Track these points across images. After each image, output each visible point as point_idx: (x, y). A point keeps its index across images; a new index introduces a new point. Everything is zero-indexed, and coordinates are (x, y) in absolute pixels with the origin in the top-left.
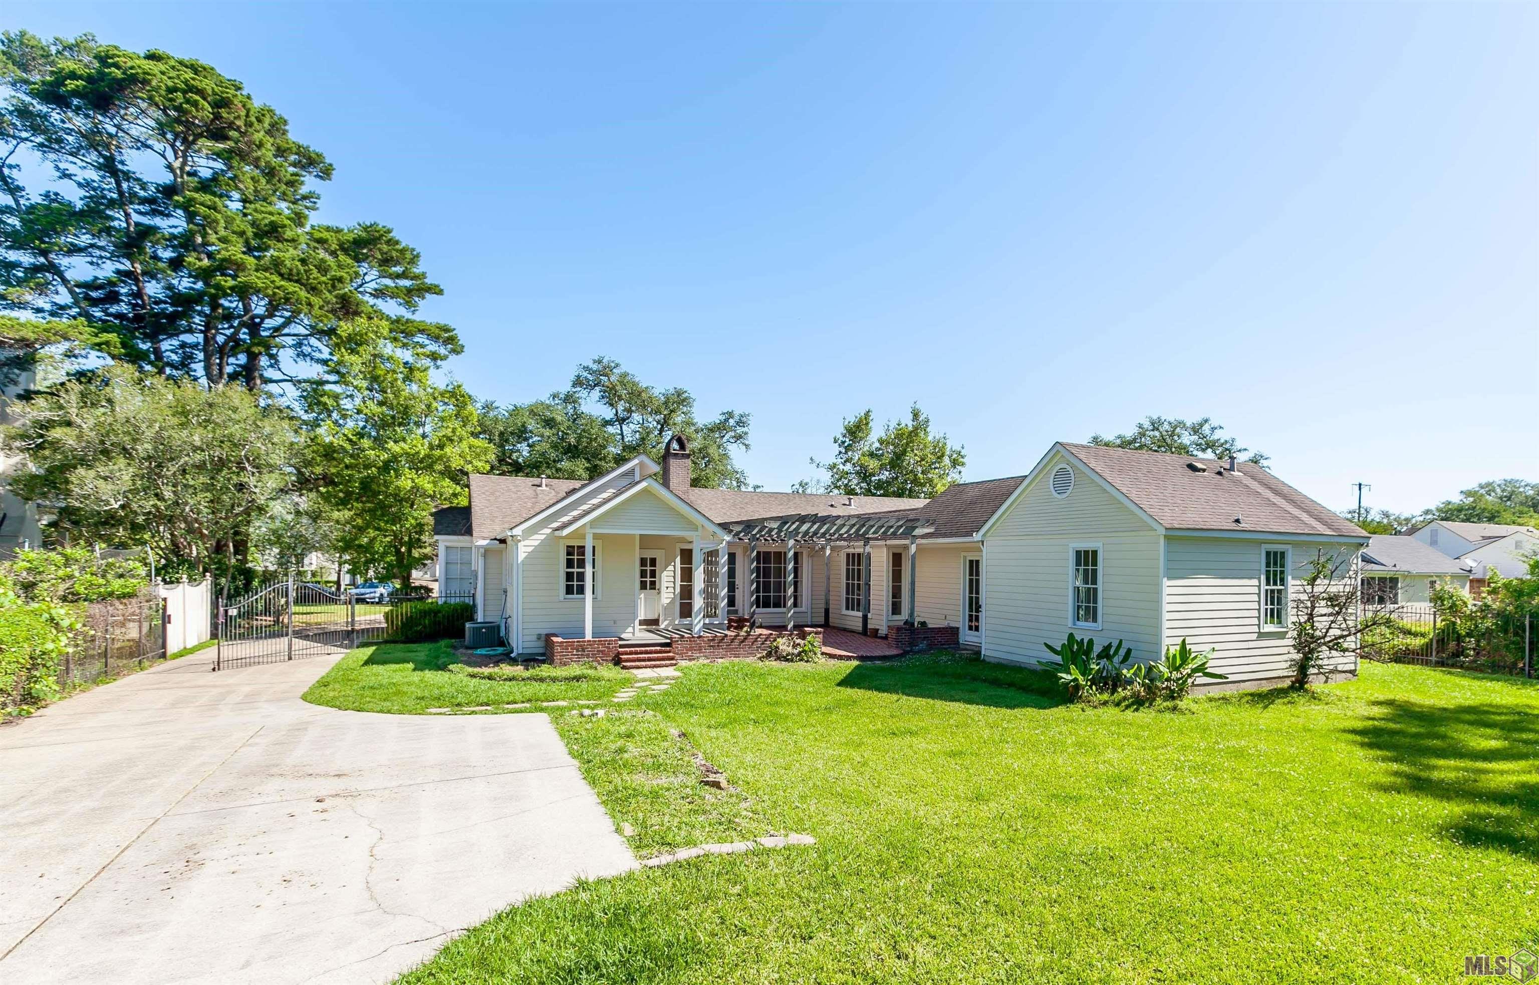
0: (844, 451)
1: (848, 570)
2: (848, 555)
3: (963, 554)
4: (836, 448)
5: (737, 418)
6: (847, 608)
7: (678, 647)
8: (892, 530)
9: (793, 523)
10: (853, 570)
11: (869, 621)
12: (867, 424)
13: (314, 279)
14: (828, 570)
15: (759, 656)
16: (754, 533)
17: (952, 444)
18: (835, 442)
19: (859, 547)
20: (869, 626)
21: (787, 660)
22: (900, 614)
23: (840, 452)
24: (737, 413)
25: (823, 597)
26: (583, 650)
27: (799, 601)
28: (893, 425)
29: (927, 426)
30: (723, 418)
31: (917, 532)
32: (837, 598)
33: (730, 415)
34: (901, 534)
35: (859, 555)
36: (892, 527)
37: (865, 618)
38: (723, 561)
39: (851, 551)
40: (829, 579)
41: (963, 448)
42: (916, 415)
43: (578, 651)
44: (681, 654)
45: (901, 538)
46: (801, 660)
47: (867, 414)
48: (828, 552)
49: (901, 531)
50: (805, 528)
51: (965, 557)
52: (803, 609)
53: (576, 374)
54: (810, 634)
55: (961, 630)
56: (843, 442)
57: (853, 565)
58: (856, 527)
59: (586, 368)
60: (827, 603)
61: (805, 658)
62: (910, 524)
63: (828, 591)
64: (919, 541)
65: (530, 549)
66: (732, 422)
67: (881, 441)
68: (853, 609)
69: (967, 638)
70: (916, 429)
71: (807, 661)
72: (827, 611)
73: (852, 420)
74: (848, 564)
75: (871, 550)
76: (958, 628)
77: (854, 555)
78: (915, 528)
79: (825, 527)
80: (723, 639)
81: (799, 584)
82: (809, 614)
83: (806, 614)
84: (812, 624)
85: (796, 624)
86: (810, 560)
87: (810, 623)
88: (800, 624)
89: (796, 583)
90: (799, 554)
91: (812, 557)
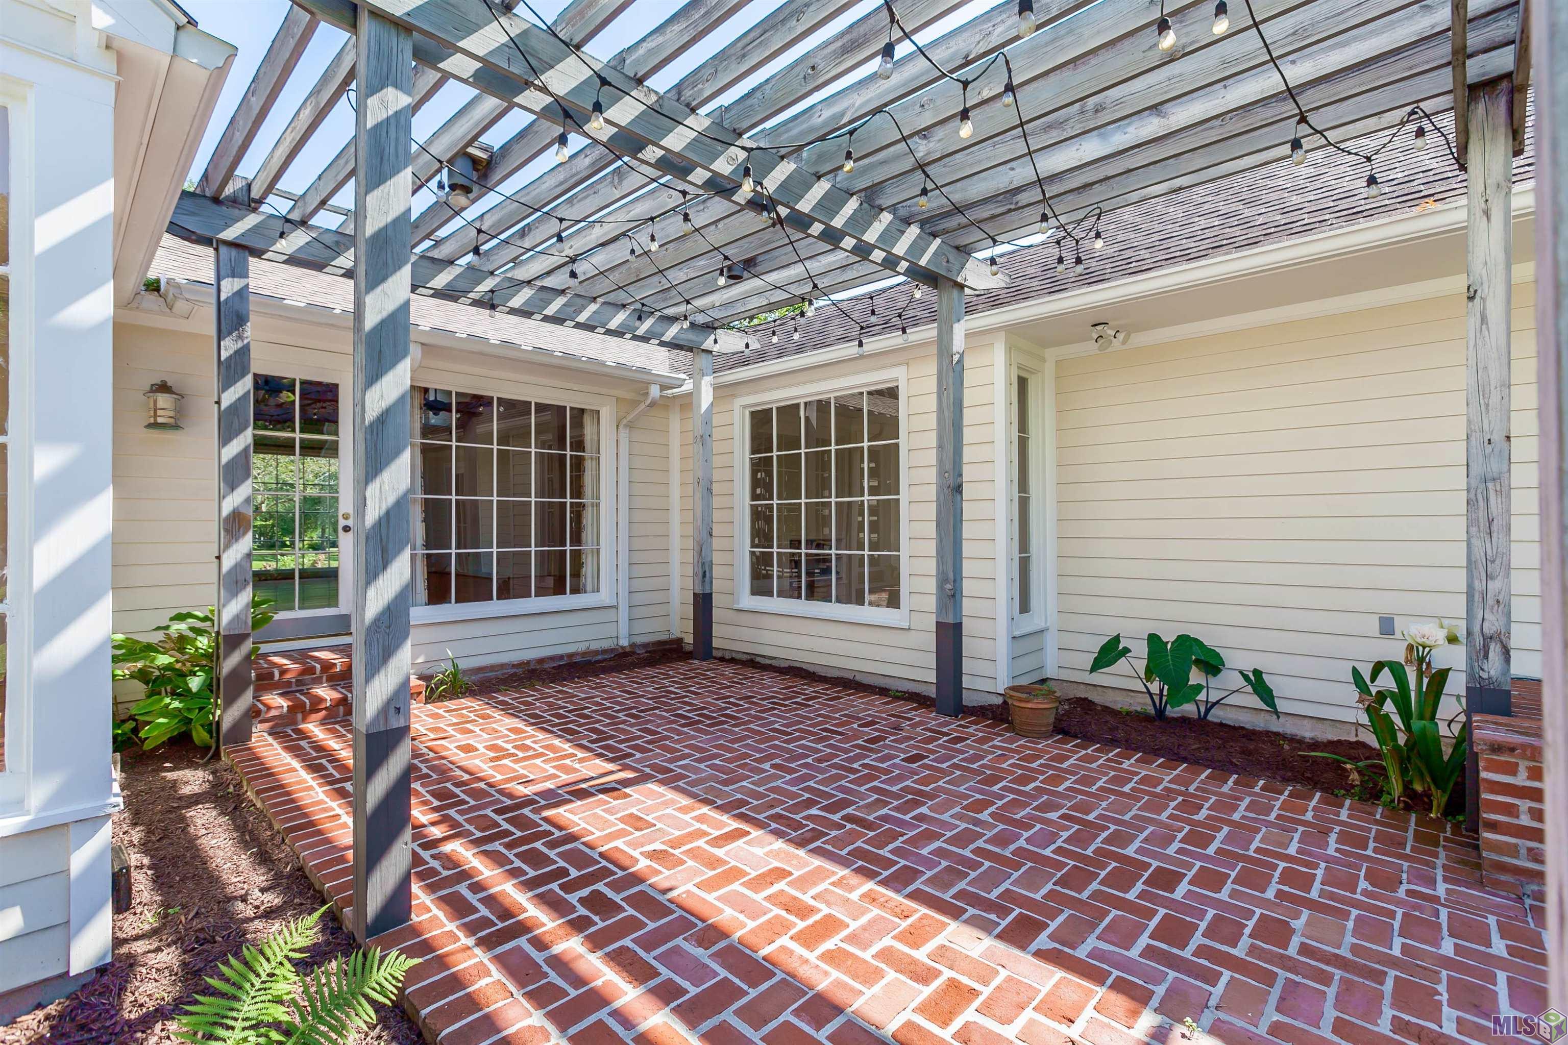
2: (759, 414)
6: (761, 589)
22: (1027, 608)
27: (588, 570)
72: (704, 604)
81: (587, 515)
82: (623, 614)
83: (610, 615)
84: (633, 645)
85: (582, 647)
86: (624, 434)
87: (624, 642)
88: (595, 646)
89: (578, 510)
90: (587, 420)
91: (630, 426)
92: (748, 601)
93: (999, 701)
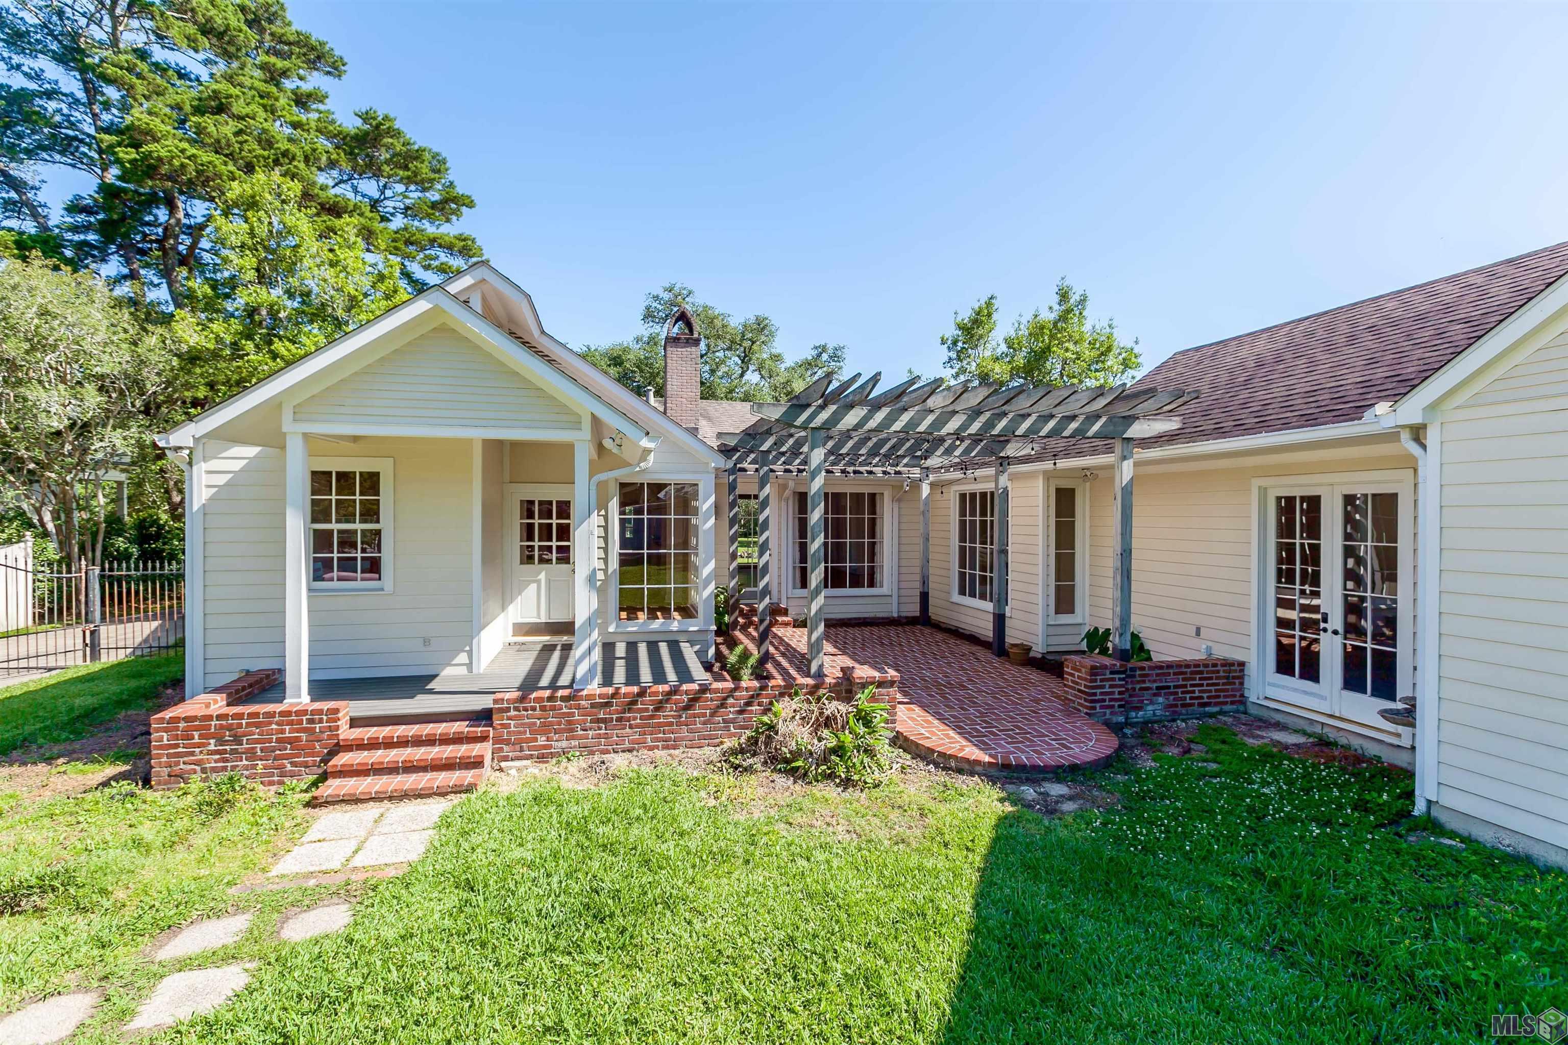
0: (955, 356)
1: (963, 524)
2: (963, 496)
3: (1256, 483)
4: (944, 353)
5: (830, 351)
6: (962, 592)
7: (508, 724)
8: (1074, 425)
9: (822, 407)
10: (973, 523)
11: (1008, 622)
12: (989, 315)
13: (250, 151)
14: (926, 524)
15: (728, 744)
16: (764, 448)
17: (1122, 339)
18: (943, 342)
19: (986, 479)
20: (1009, 640)
21: (793, 772)
22: (1072, 611)
23: (950, 359)
24: (830, 346)
25: (918, 570)
26: (237, 740)
27: (878, 576)
28: (1028, 316)
29: (1084, 309)
30: (815, 353)
31: (1137, 430)
32: (943, 572)
33: (824, 349)
34: (1095, 436)
35: (983, 495)
36: (1073, 418)
37: (1000, 620)
38: (705, 507)
39: (969, 488)
40: (928, 539)
41: (1137, 342)
42: (1064, 296)
43: (221, 741)
44: (520, 741)
45: (1094, 452)
46: (831, 776)
47: (989, 304)
48: (925, 490)
49: (1096, 427)
50: (851, 418)
51: (1263, 491)
52: (885, 590)
53: (647, 303)
54: (864, 686)
55: (1252, 670)
56: (955, 343)
57: (973, 514)
58: (983, 419)
59: (656, 298)
60: (925, 581)
61: (841, 771)
62: (1122, 409)
63: (926, 560)
64: (1141, 454)
65: (222, 480)
66: (825, 357)
67: (1009, 343)
68: (972, 595)
69: (1271, 692)
70: (1064, 317)
71: (847, 783)
72: (924, 597)
73: (966, 315)
74: (963, 513)
75: (1009, 484)
76: (1242, 664)
77: (973, 496)
78: (1130, 419)
79: (905, 418)
80: (634, 703)
81: (877, 547)
82: (895, 599)
83: (888, 600)
84: (899, 617)
85: (872, 615)
86: (896, 506)
87: (895, 615)
88: (879, 615)
89: (872, 545)
90: (878, 497)
91: (899, 500)
92: (956, 597)
93: (1040, 656)
